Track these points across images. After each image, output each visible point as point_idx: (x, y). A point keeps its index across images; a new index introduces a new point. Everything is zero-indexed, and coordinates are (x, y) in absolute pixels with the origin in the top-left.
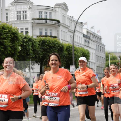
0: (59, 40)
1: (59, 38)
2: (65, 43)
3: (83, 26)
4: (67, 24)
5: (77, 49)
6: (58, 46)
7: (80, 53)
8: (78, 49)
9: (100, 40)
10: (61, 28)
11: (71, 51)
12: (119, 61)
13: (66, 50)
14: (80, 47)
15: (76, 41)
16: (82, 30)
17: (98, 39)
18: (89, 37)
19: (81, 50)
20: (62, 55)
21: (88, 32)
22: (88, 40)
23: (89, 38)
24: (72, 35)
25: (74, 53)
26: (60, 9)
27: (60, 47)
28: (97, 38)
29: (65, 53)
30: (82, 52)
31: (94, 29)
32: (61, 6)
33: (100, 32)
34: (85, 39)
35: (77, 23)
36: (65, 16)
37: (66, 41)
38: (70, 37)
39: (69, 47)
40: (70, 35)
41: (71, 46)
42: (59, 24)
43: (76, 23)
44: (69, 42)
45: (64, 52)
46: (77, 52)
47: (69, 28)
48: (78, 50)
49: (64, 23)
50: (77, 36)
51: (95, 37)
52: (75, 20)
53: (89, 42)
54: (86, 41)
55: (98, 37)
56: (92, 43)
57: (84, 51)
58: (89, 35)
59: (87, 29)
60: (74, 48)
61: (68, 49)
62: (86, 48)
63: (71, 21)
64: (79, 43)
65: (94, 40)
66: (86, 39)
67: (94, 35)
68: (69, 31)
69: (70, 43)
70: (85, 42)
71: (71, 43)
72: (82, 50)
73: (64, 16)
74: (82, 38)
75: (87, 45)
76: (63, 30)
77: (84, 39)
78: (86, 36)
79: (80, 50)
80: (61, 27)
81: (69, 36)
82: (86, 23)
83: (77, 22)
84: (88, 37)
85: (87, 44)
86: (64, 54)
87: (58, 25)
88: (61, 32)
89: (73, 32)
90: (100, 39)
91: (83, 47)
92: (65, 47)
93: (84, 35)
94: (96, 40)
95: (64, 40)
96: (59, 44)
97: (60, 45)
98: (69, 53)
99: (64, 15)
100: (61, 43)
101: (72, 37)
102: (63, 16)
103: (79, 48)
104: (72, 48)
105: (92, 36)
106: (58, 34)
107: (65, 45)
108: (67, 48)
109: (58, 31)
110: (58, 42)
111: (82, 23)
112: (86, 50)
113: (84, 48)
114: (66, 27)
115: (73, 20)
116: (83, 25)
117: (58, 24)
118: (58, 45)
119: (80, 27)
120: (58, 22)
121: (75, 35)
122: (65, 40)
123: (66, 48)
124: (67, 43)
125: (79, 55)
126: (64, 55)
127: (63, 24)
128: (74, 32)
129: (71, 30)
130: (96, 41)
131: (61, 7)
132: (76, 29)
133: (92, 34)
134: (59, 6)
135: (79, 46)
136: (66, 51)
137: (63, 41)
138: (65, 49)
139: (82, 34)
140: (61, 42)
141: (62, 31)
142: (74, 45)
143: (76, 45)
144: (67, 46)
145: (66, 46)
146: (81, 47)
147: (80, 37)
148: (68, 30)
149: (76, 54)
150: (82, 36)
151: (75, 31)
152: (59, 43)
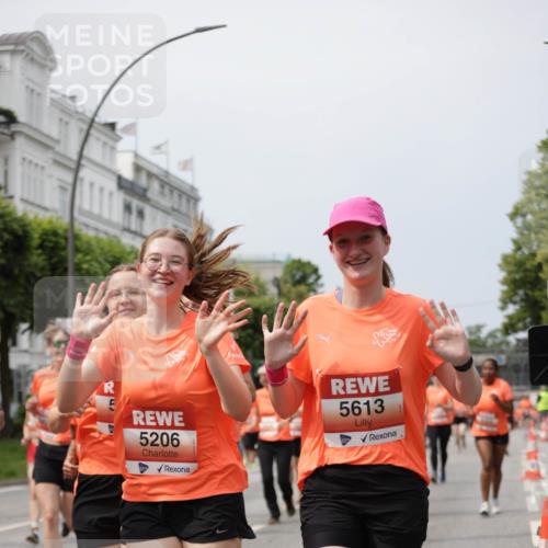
0: (9, 201)
1: (11, 193)
2: (36, 217)
3: (118, 139)
4: (46, 131)
5: (89, 243)
6: (5, 230)
7: (103, 262)
8: (94, 242)
9: (192, 204)
10: (21, 149)
11: (63, 253)
12: (271, 300)
13: (41, 246)
14: (102, 236)
15: (86, 206)
16: (113, 159)
17: (184, 200)
18: (145, 190)
19: (107, 249)
20: (20, 271)
21: (138, 169)
22: (137, 206)
23: (142, 195)
24: (69, 178)
25: (76, 261)
26: (19, 61)
27: (13, 233)
28: (180, 196)
29: (37, 259)
30: (111, 259)
31: (166, 153)
32: (22, 48)
33: (192, 170)
34: (125, 201)
35: (91, 126)
36: (39, 94)
37: (39, 206)
38: (58, 191)
39: (55, 233)
40: (60, 180)
41: (60, 231)
42: (14, 128)
43: (85, 127)
44: (56, 211)
45: (32, 254)
46: (88, 258)
47: (57, 148)
48: (93, 251)
49: (34, 124)
50: (92, 185)
51: (171, 192)
52: (83, 114)
53: (141, 214)
54: (128, 208)
55: (182, 193)
56: (154, 219)
57: (118, 255)
58: (143, 181)
59: (136, 155)
60: (76, 237)
61: (50, 241)
62: (128, 241)
63: (66, 118)
64: (99, 218)
65: (166, 202)
66: (129, 198)
67: (167, 183)
68: (57, 163)
69: (60, 214)
70: (127, 215)
71: (60, 218)
72: (110, 251)
73: (33, 93)
74: (111, 194)
75: (133, 227)
76: (29, 157)
77: (119, 198)
78: (129, 186)
79: (102, 249)
80: (20, 141)
81: (56, 184)
82: (130, 129)
83: (93, 121)
84: (141, 192)
85: (134, 223)
86: (29, 265)
87: (6, 131)
88: (22, 164)
89: (73, 166)
90: (192, 201)
91: (115, 237)
92: (36, 236)
93: (121, 183)
94: (176, 206)
95: (32, 204)
96: (8, 219)
97: (15, 226)
98: (55, 260)
99: (37, 89)
100: (20, 214)
101: (70, 188)
102: (32, 91)
103: (98, 240)
104: (66, 239)
105: (156, 185)
106: (6, 173)
107: (34, 225)
108: (44, 241)
109: (6, 161)
110: (8, 210)
111: (112, 126)
112: (128, 249)
113: (119, 241)
114: (44, 144)
115: (77, 112)
116: (117, 135)
117: (8, 128)
118: (5, 223)
119: (105, 144)
120: (10, 118)
121: (82, 180)
122: (38, 202)
123: (40, 238)
124: (44, 217)
125: (99, 271)
126: (28, 269)
127: (30, 127)
128: (79, 165)
129: (65, 156)
130: (174, 210)
131: (23, 51)
132: (85, 153)
133: (157, 177)
134: (16, 44)
135: (97, 229)
136: (40, 251)
137: (29, 208)
138: (36, 242)
139: (115, 178)
140: (19, 208)
141: (24, 159)
142: (77, 226)
143: (87, 226)
144: (44, 230)
145: (40, 231)
146: (106, 233)
147: (102, 189)
148: (50, 155)
149: (85, 266)
150: (112, 185)
151: (83, 162)
152: (9, 214)
